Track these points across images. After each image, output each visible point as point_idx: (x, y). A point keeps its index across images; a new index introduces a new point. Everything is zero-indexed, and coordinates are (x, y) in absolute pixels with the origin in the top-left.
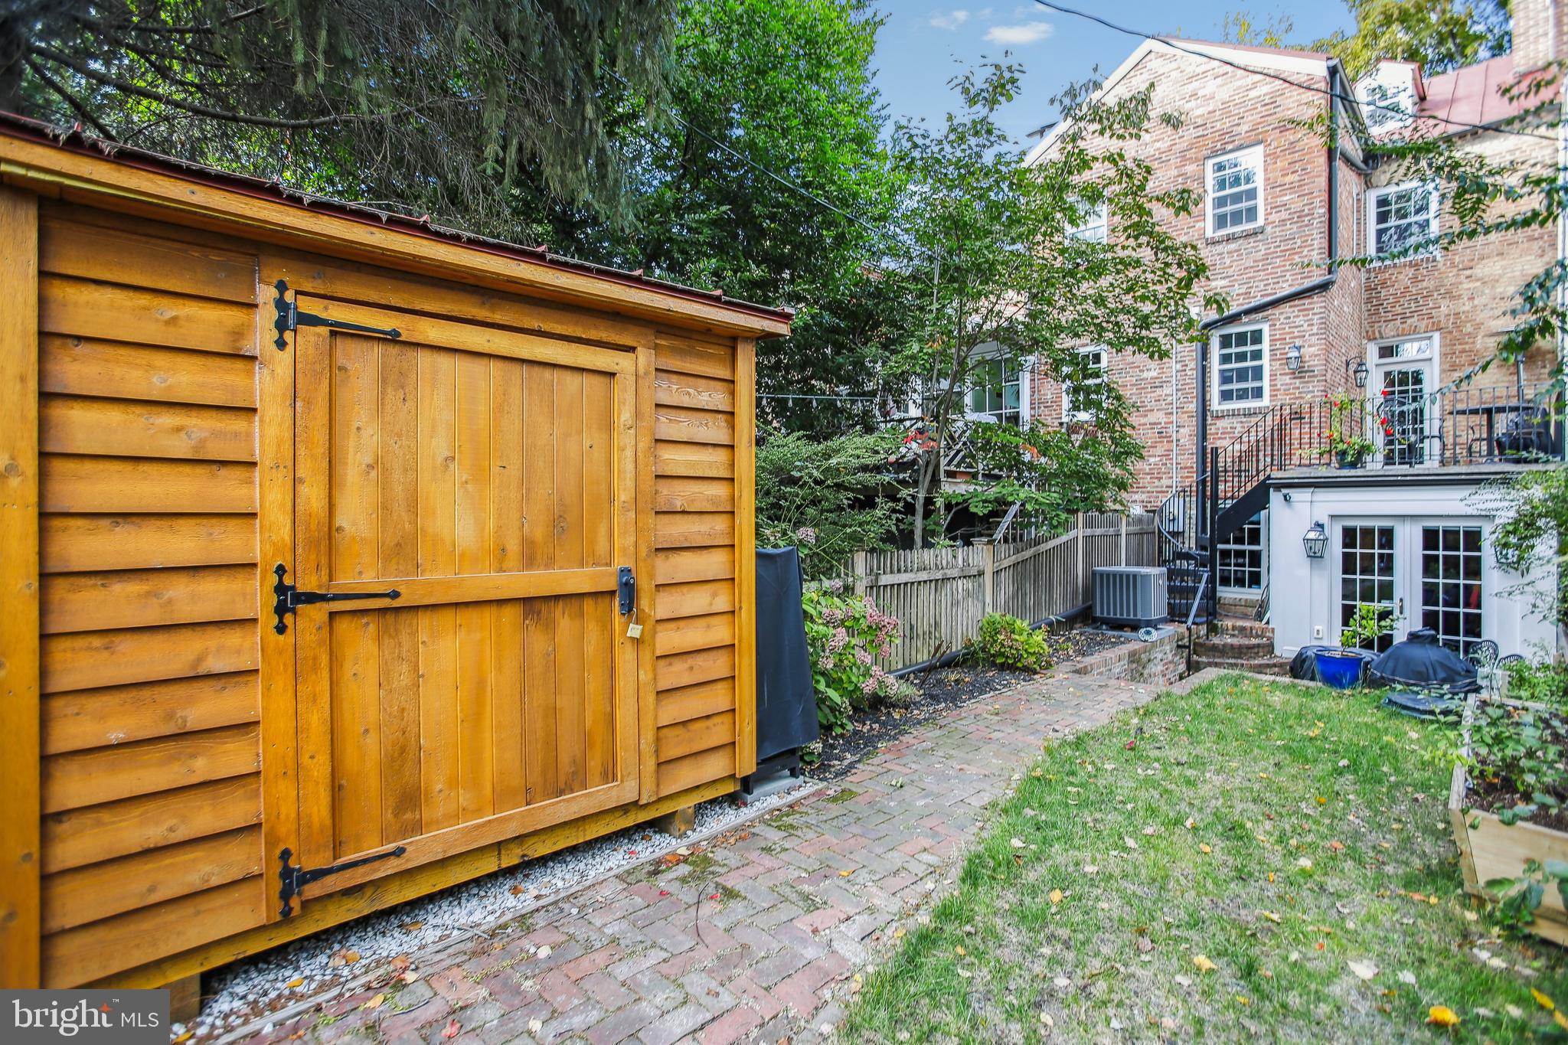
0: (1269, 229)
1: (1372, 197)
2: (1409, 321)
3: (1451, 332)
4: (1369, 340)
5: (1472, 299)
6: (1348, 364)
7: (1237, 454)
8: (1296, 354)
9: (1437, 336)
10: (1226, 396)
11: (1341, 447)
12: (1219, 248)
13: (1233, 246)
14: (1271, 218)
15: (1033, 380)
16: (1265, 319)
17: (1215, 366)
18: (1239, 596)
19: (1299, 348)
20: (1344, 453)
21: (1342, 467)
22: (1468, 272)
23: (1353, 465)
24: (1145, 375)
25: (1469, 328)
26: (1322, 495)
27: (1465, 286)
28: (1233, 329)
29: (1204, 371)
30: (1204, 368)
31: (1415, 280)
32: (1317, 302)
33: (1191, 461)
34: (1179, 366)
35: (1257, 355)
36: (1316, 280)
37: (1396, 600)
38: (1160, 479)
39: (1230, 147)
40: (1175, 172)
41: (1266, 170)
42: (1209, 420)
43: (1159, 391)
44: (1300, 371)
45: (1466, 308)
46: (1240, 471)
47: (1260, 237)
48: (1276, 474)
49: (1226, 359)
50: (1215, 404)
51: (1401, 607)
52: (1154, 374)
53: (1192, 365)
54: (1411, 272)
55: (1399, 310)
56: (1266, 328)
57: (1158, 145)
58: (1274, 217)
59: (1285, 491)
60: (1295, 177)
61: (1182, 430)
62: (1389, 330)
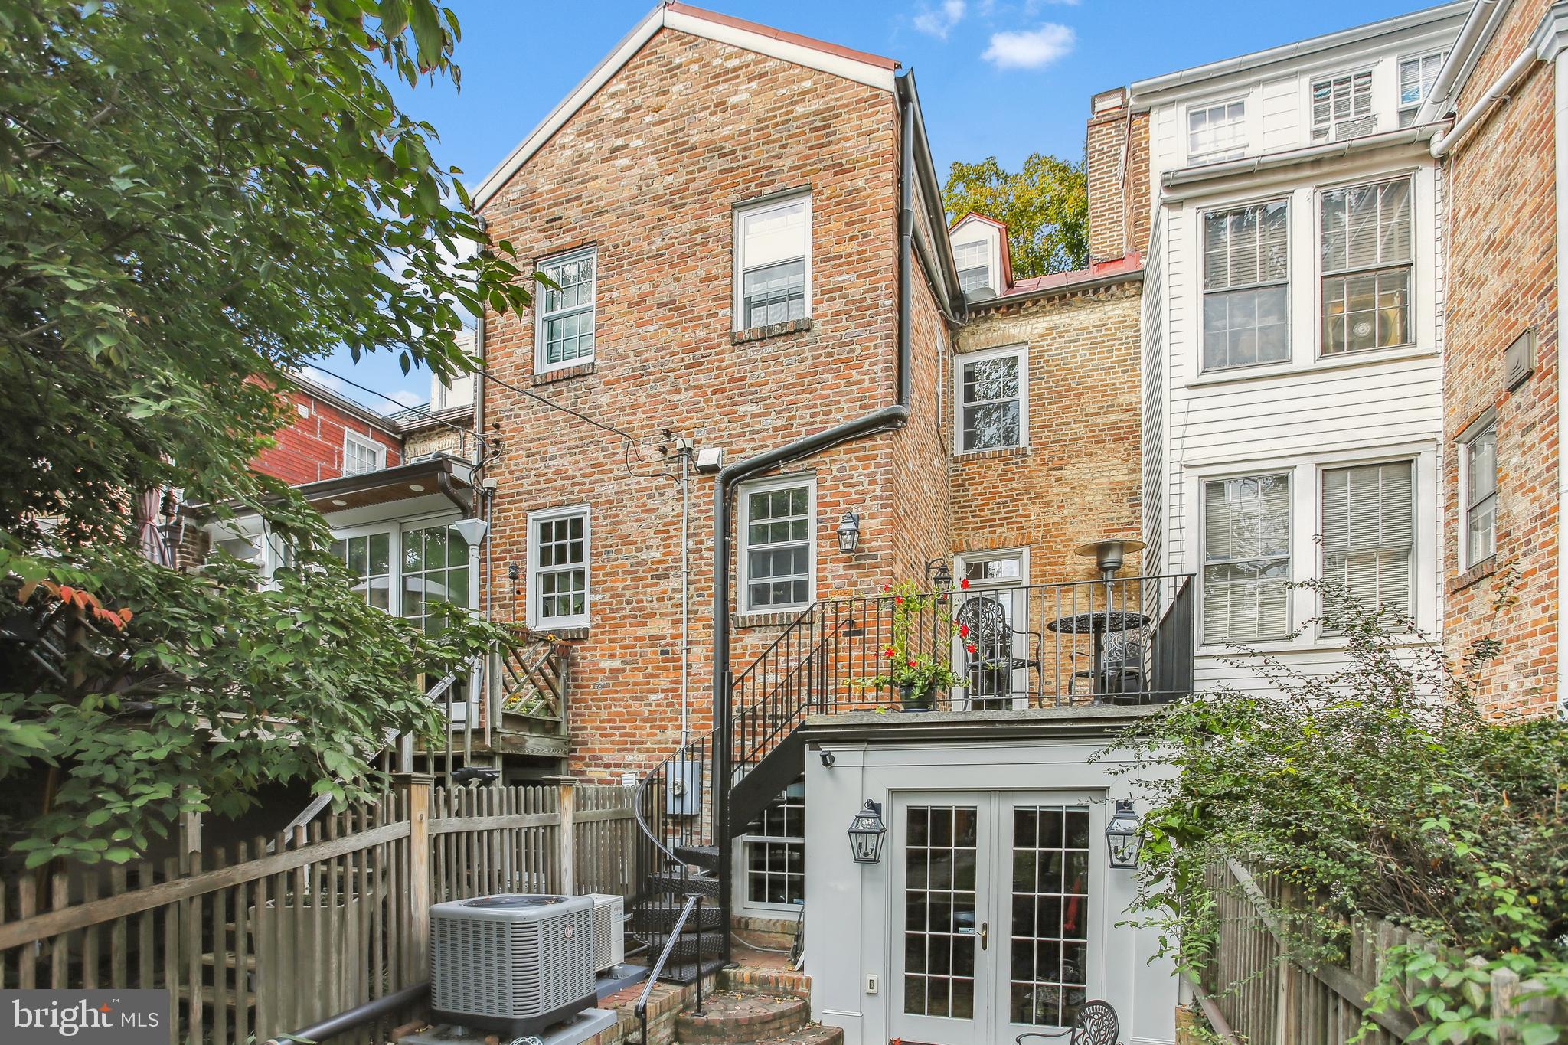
0: (818, 324)
1: (960, 363)
2: (999, 530)
3: (1040, 548)
4: (956, 552)
5: (1061, 507)
6: (928, 568)
7: (770, 690)
8: (851, 526)
9: (1026, 551)
10: (760, 595)
11: (907, 673)
12: (749, 352)
13: (769, 350)
14: (821, 308)
15: (482, 561)
16: (811, 472)
17: (743, 546)
18: (775, 917)
19: (856, 519)
20: (910, 685)
21: (908, 708)
22: (1057, 473)
23: (924, 704)
24: (644, 556)
25: (1058, 545)
26: (880, 755)
27: (1056, 490)
28: (768, 487)
29: (726, 552)
30: (725, 546)
31: (1005, 478)
32: (881, 445)
33: (706, 700)
34: (692, 544)
35: (801, 530)
36: (879, 411)
37: (978, 928)
38: (663, 729)
39: (767, 190)
40: (691, 225)
41: (814, 232)
42: (733, 635)
43: (663, 584)
44: (858, 558)
45: (1056, 519)
46: (774, 717)
47: (807, 337)
48: (814, 719)
49: (759, 534)
50: (743, 608)
51: (985, 939)
52: (657, 555)
53: (709, 541)
54: (1000, 466)
55: (987, 514)
56: (812, 484)
57: (669, 179)
58: (824, 308)
59: (825, 748)
60: (852, 247)
61: (695, 649)
62: (978, 540)
